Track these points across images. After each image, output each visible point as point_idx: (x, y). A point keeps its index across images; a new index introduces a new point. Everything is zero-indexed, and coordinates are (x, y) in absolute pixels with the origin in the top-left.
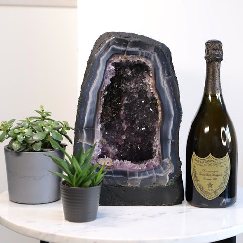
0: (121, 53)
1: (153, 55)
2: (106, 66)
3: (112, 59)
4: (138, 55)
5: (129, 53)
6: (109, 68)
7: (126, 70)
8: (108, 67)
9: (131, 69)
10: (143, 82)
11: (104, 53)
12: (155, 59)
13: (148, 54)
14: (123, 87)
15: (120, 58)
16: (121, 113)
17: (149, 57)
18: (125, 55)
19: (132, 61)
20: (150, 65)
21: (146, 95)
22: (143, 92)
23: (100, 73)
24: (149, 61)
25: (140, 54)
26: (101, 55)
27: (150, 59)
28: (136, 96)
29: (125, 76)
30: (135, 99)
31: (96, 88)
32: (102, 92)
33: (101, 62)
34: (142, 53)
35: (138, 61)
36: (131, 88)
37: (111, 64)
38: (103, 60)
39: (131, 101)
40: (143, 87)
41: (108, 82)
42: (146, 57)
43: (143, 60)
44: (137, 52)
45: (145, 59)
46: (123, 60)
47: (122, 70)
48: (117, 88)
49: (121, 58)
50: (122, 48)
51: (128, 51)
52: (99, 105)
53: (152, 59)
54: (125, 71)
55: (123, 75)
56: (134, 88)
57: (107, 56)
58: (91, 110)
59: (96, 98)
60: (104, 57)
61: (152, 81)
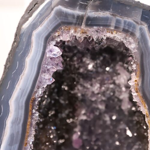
0: (74, 21)
1: (138, 27)
2: (45, 48)
3: (57, 34)
4: (109, 26)
5: (91, 22)
6: (51, 51)
7: (84, 59)
8: (47, 51)
9: (93, 58)
10: (114, 83)
11: (41, 22)
12: (143, 36)
13: (129, 25)
14: (78, 91)
15: (72, 31)
16: (75, 137)
17: (131, 30)
18: (83, 26)
19: (97, 39)
20: (132, 46)
21: (120, 107)
22: (113, 101)
23: (32, 61)
24: (131, 39)
25: (113, 24)
26: (34, 26)
27: (132, 34)
28: (102, 107)
29: (81, 70)
30: (100, 114)
31: (22, 91)
32: (34, 100)
33: (34, 38)
34: (118, 22)
35: (108, 39)
36: (93, 92)
37: (54, 43)
38: (39, 35)
39: (92, 116)
40: (114, 92)
41: (48, 79)
42: (125, 31)
43: (119, 37)
44: (107, 19)
45: (124, 35)
46: (78, 35)
47: (78, 60)
48: (68, 92)
49: (75, 32)
50: (77, 12)
51: (89, 19)
52: (28, 127)
53: (138, 34)
54: (82, 61)
55: (78, 69)
56: (98, 94)
57: (46, 28)
58: (12, 137)
59: (22, 112)
60: (40, 29)
61: (137, 79)
